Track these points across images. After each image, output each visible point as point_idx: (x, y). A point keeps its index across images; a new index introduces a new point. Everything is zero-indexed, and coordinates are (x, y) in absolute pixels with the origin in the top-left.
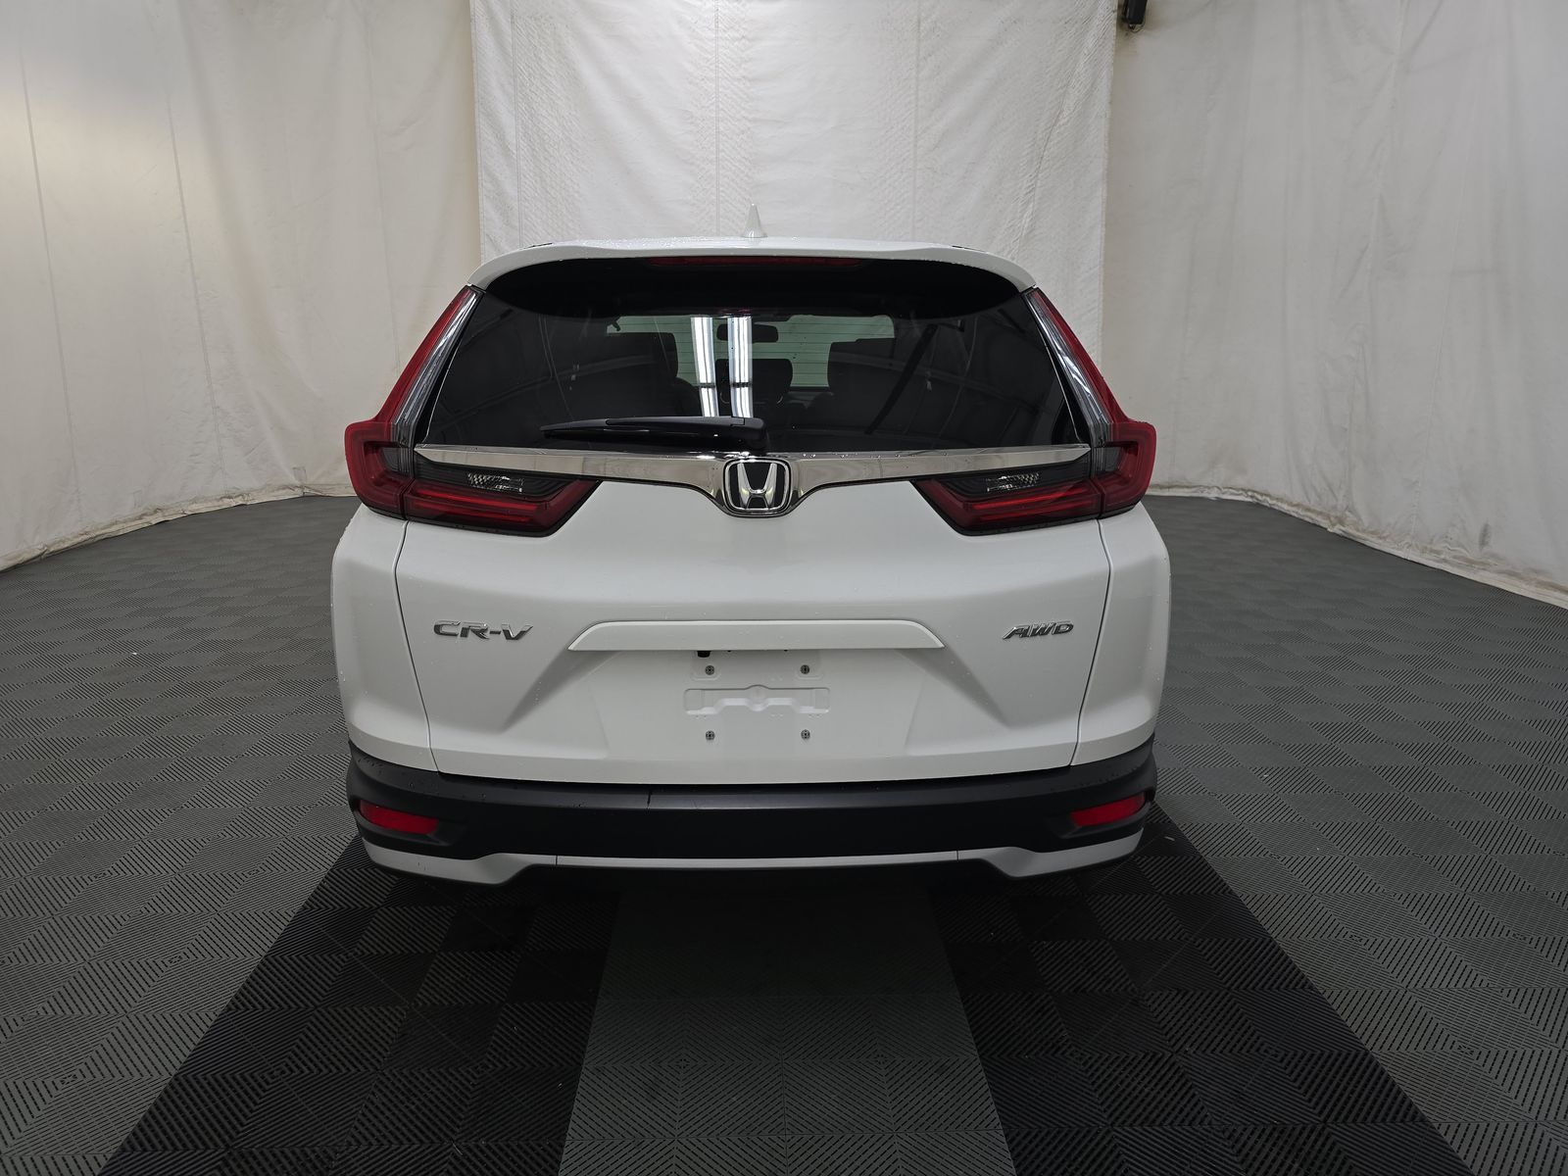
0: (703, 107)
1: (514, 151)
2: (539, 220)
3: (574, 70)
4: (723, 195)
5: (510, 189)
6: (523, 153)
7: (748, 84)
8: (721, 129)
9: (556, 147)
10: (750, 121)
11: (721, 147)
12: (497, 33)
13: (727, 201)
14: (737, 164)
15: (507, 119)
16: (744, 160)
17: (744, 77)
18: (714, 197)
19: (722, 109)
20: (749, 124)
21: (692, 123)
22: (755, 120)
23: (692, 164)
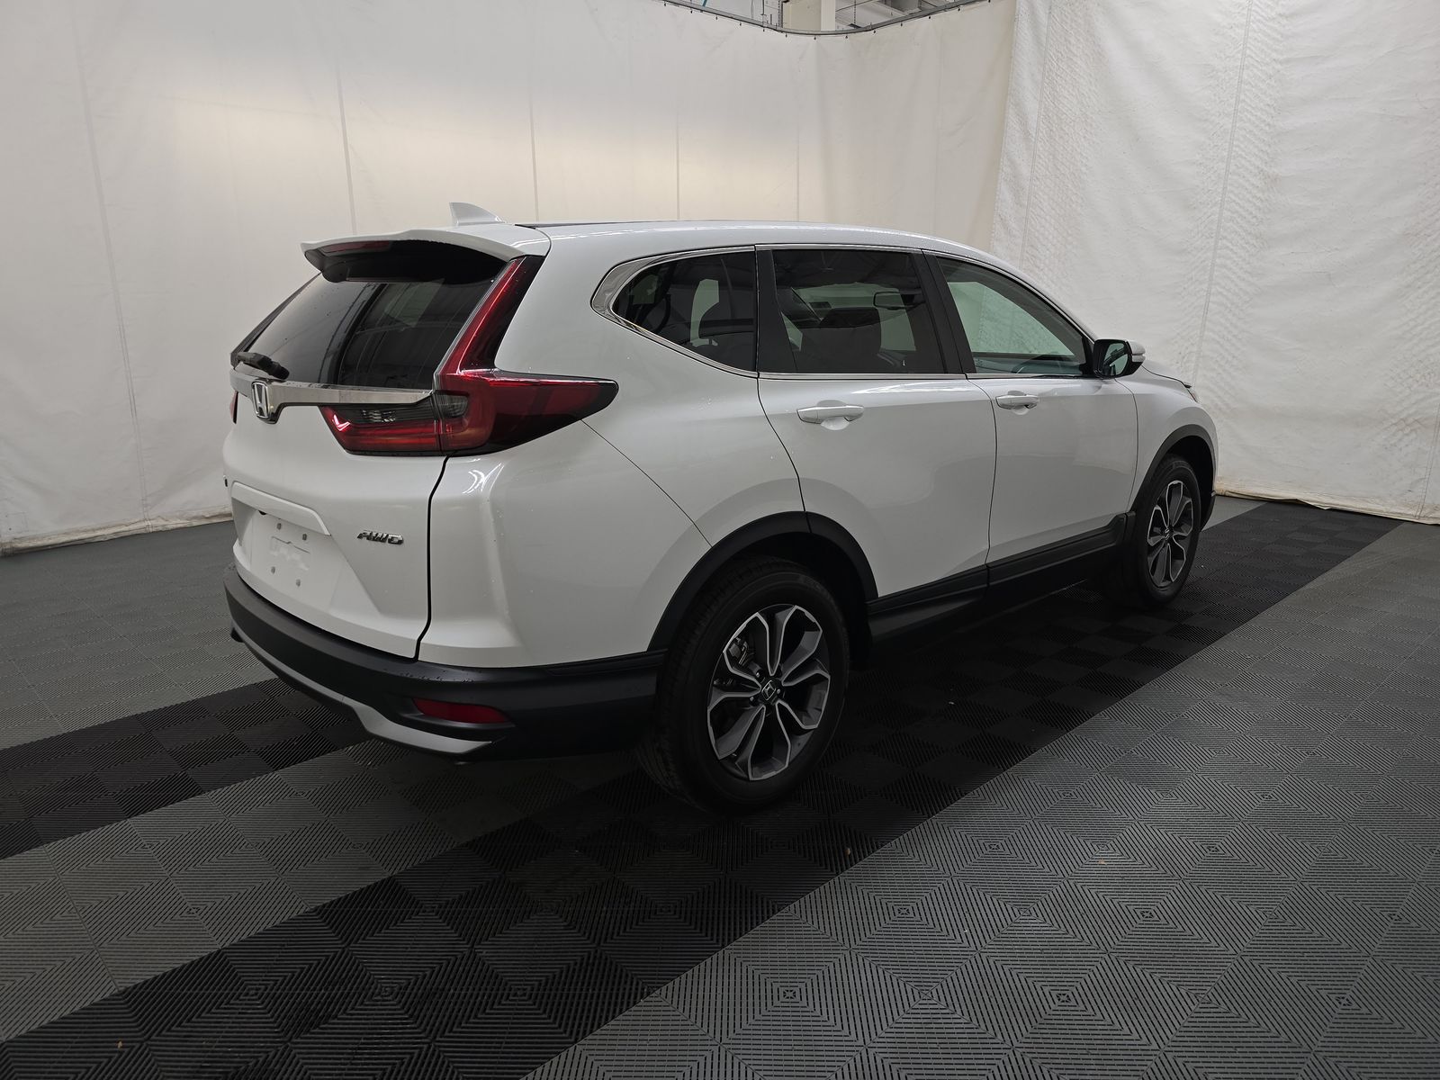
0: (1228, 57)
1: (1034, 135)
2: (1046, 197)
3: (1099, 46)
4: (1237, 149)
5: (1025, 171)
6: (1041, 134)
7: (1284, 22)
8: (1245, 77)
9: (1072, 124)
10: (1281, 63)
11: (1242, 97)
12: (1035, 25)
13: (1241, 156)
14: (1259, 114)
15: (1032, 106)
16: (1267, 108)
17: (1280, 15)
18: (1225, 154)
19: (1249, 56)
20: (1278, 67)
21: (1212, 77)
22: (1288, 61)
23: (1206, 120)
